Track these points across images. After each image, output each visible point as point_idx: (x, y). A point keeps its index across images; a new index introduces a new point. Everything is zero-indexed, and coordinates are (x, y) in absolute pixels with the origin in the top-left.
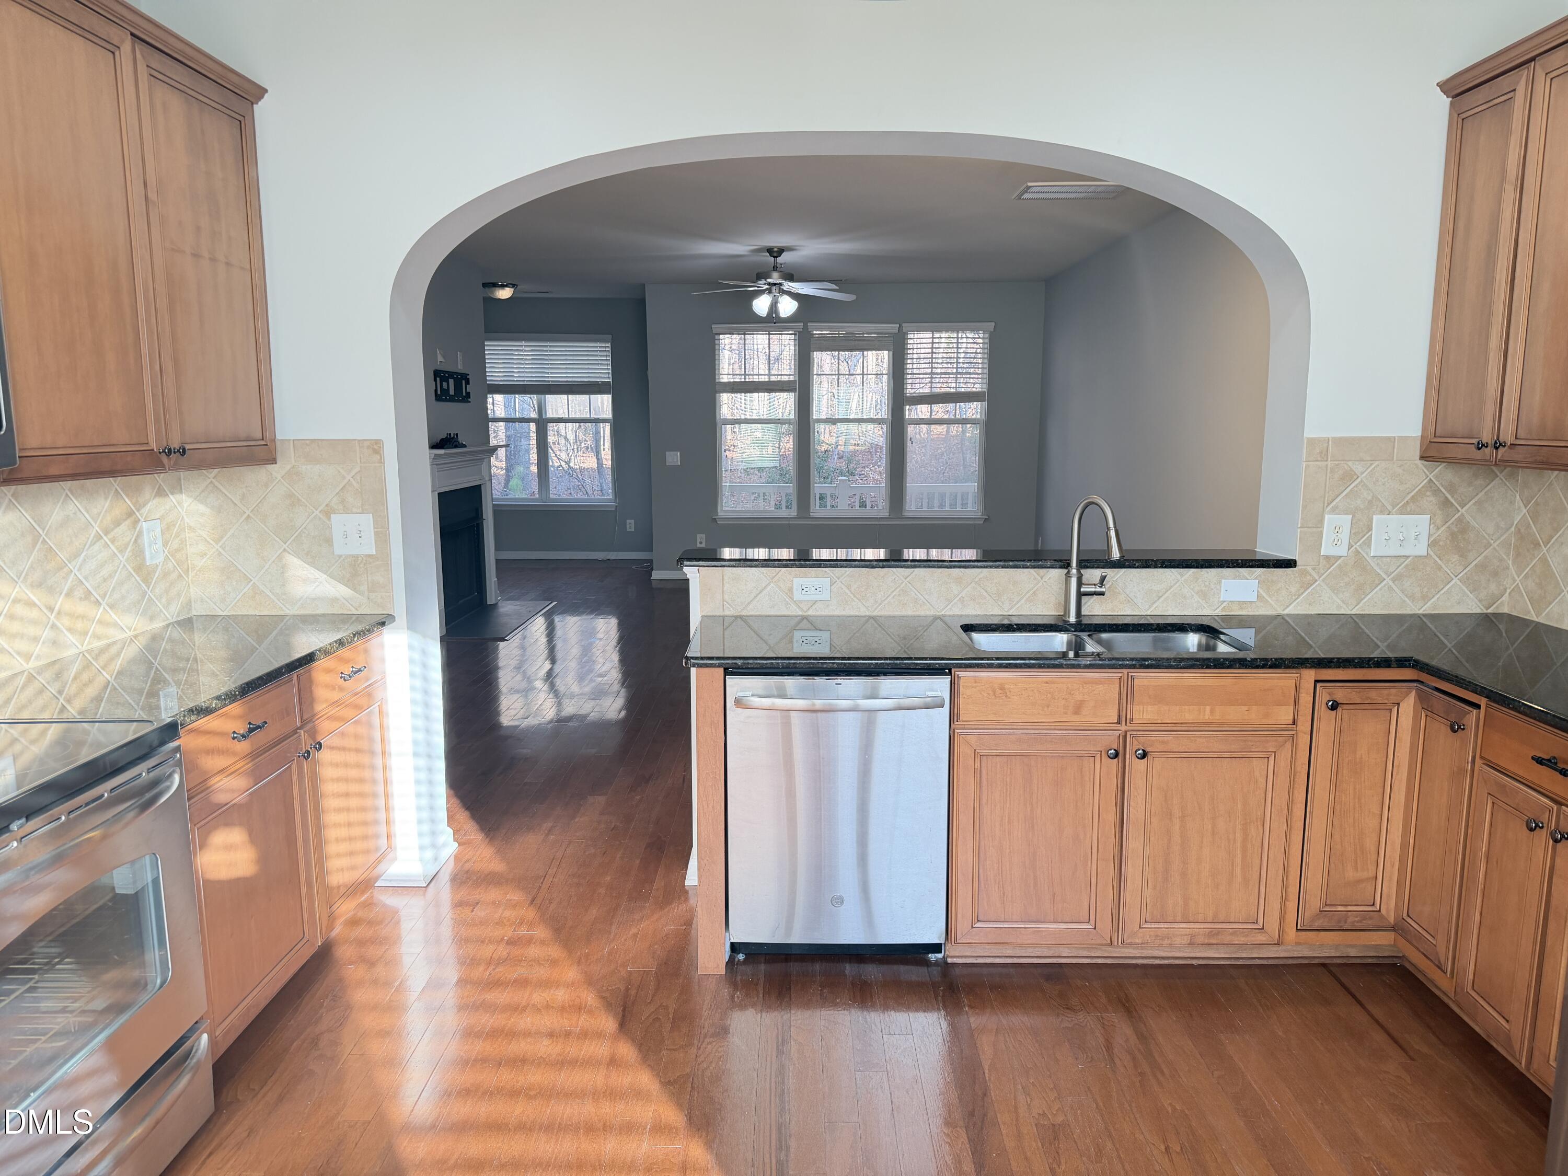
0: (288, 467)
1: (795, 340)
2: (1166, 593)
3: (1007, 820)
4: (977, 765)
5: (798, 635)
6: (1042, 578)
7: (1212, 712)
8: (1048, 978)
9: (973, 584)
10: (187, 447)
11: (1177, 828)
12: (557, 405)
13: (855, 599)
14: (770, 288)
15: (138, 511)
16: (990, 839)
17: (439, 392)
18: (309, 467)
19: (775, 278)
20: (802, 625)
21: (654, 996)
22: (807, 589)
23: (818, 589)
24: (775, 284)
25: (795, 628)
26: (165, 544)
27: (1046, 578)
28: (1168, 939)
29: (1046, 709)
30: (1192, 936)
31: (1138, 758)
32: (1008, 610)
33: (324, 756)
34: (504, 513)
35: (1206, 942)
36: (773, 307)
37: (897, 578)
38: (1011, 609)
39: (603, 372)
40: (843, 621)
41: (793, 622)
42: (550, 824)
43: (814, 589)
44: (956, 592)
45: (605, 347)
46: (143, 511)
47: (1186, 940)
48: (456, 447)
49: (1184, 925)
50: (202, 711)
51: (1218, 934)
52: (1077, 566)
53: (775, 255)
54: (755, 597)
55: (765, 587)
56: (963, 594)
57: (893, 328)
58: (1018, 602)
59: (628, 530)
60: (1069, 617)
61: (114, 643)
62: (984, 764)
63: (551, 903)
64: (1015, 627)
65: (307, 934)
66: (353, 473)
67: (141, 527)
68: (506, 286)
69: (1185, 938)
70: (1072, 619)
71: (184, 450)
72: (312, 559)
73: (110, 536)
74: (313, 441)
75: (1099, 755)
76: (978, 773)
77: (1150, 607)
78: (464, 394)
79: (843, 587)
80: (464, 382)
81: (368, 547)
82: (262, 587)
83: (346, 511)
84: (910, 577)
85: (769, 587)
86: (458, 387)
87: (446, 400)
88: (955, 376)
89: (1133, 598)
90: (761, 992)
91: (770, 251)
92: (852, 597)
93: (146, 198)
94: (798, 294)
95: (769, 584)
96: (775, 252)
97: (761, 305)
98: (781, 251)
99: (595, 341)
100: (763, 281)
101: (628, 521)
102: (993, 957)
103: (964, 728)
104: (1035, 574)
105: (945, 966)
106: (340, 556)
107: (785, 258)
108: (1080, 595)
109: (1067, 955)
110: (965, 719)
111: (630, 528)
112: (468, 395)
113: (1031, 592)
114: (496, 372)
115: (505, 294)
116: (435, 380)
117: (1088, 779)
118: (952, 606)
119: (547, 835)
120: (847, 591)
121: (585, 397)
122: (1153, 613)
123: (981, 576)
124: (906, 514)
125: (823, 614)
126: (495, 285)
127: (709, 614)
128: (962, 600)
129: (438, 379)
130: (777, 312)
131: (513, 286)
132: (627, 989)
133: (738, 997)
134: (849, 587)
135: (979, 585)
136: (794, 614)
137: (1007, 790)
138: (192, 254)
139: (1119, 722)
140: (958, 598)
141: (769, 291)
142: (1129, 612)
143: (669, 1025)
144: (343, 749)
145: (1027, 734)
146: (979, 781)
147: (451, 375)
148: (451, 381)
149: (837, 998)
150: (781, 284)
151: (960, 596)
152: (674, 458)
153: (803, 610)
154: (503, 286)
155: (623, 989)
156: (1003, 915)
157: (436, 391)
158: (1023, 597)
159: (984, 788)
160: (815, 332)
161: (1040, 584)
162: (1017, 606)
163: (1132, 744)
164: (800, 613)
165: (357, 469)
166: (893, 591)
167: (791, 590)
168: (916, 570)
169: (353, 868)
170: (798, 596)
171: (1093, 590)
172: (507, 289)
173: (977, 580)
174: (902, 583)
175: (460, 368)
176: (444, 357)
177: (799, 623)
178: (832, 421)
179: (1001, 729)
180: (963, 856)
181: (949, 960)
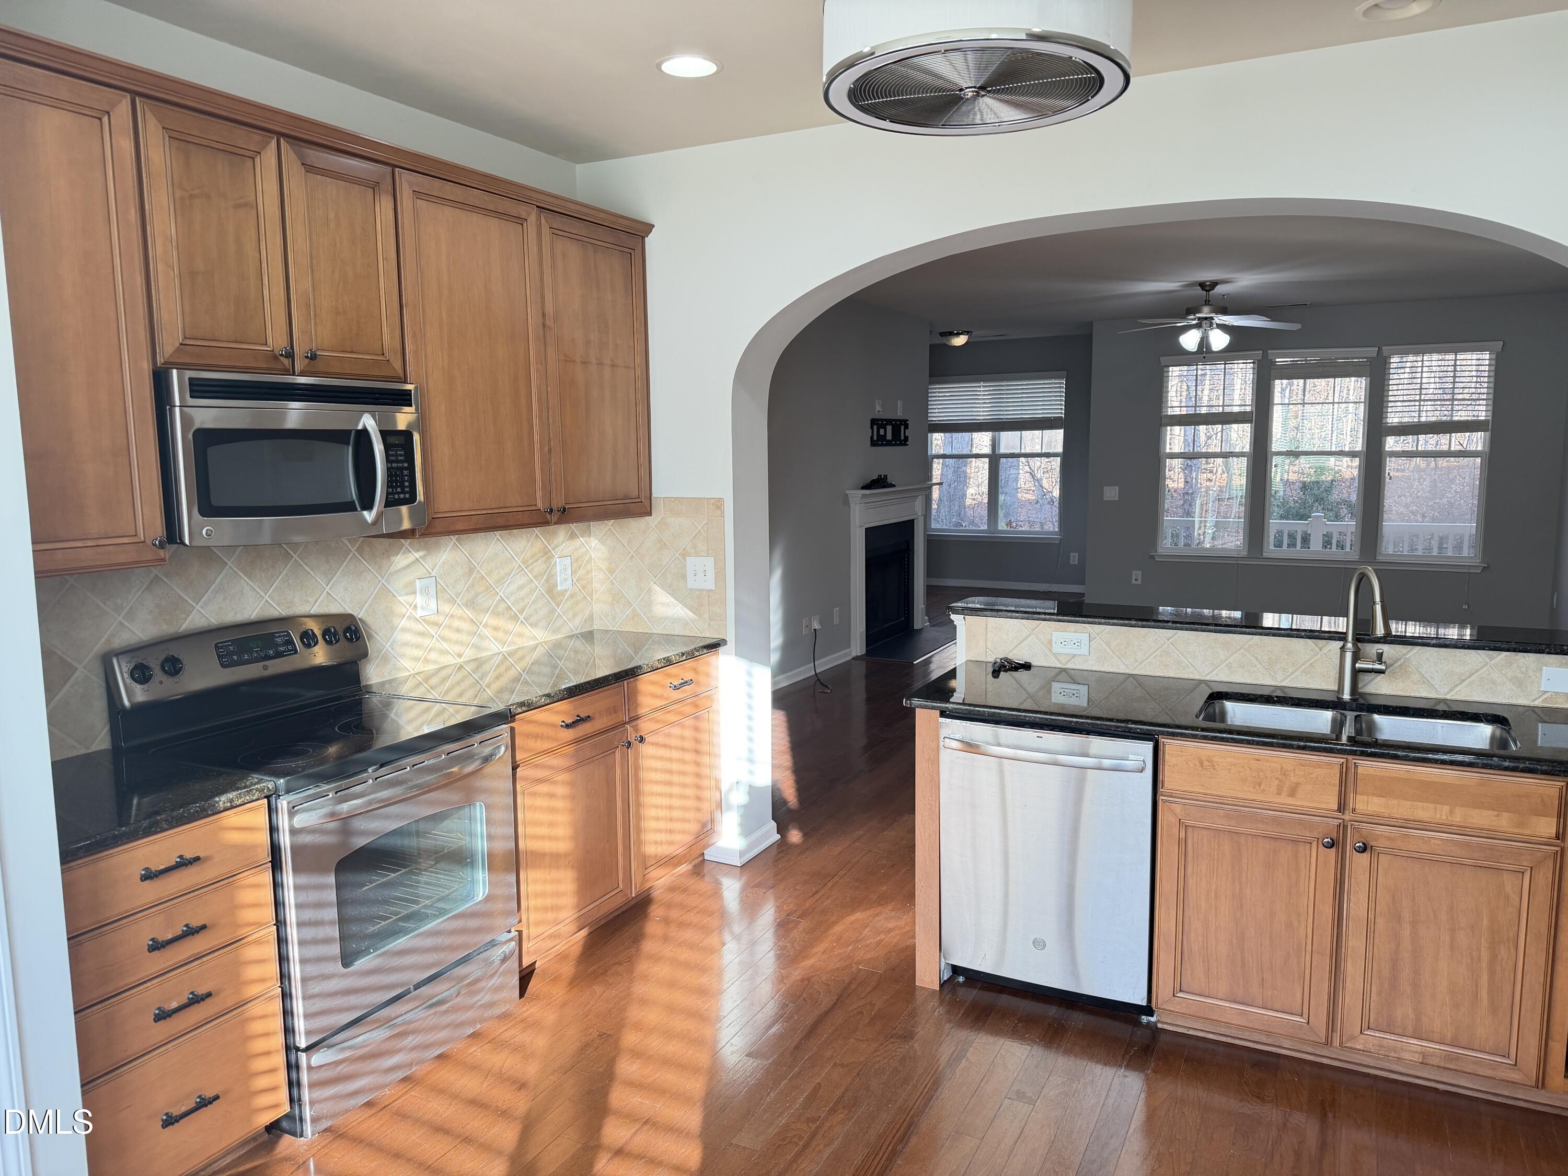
0: (659, 519)
1: (1254, 368)
2: (1470, 676)
3: (1213, 896)
4: (1183, 835)
5: (1056, 686)
6: (1321, 649)
7: (1451, 812)
8: (1256, 1065)
9: (1242, 651)
10: (567, 507)
11: (1406, 932)
12: (1009, 441)
13: (1114, 656)
14: (1201, 323)
15: (553, 550)
16: (1195, 911)
17: (875, 438)
18: (673, 519)
19: (1205, 312)
20: (1060, 677)
21: (869, 993)
22: (1065, 643)
23: (1077, 644)
24: (1206, 318)
25: (1054, 679)
26: (574, 572)
27: (1325, 650)
28: (1395, 1052)
29: (1257, 787)
30: (1424, 1055)
31: (1359, 852)
32: (1282, 681)
33: (645, 749)
34: (936, 543)
35: (1442, 1065)
36: (1204, 343)
37: (1159, 639)
38: (1285, 679)
39: (1057, 409)
40: (1103, 678)
41: (1053, 673)
42: (861, 833)
43: (1072, 643)
44: (1223, 658)
45: (1060, 383)
46: (557, 550)
47: (1417, 1058)
48: (884, 487)
49: (1415, 1042)
50: (529, 706)
51: (1457, 1059)
52: (1353, 640)
53: (1208, 289)
54: (1016, 646)
55: (1027, 638)
56: (1231, 660)
57: (1372, 351)
58: (1292, 673)
59: (1071, 563)
60: (1343, 694)
61: (523, 648)
62: (1189, 835)
63: (827, 899)
64: (1275, 699)
65: (621, 886)
66: (702, 525)
67: (555, 562)
68: (961, 334)
69: (1416, 1055)
70: (1347, 696)
71: (564, 509)
72: (673, 592)
73: (529, 568)
74: (676, 498)
75: (1315, 843)
76: (1183, 843)
77: (1451, 690)
78: (902, 438)
79: (1102, 643)
80: (902, 427)
81: (709, 583)
82: (639, 611)
83: (697, 554)
84: (1173, 639)
85: (1030, 639)
86: (896, 432)
87: (882, 445)
88: (1451, 403)
89: (1429, 679)
90: (962, 1012)
91: (1202, 285)
92: (1112, 653)
93: (544, 325)
94: (1233, 327)
95: (1029, 635)
96: (1208, 287)
97: (1190, 340)
98: (1214, 284)
99: (1051, 378)
100: (1192, 317)
101: (1072, 554)
102: (1206, 1031)
103: (1171, 796)
104: (1313, 644)
105: (1154, 1031)
106: (691, 590)
107: (1219, 289)
108: (1356, 673)
109: (1286, 1048)
110: (1170, 787)
111: (1074, 561)
112: (906, 438)
113: (1308, 664)
114: (937, 414)
115: (960, 341)
116: (872, 428)
117: (1303, 866)
118: (1219, 671)
119: (854, 842)
120: (1106, 647)
121: (1037, 433)
122: (1454, 698)
123: (1251, 642)
124: (1380, 558)
125: (1081, 668)
126: (951, 334)
127: (974, 659)
128: (1229, 666)
129: (875, 427)
130: (1208, 346)
131: (967, 333)
132: (850, 983)
133: (939, 1012)
134: (1108, 644)
135: (1249, 651)
136: (1053, 665)
137: (1214, 865)
138: (582, 362)
139: (1339, 810)
140: (1224, 664)
141: (1198, 326)
142: (1424, 694)
143: (867, 1020)
144: (665, 746)
145: (1235, 811)
146: (1183, 851)
147: (889, 422)
148: (889, 428)
149: (1027, 1034)
150: (1212, 318)
151: (1227, 662)
152: (1111, 493)
153: (1061, 663)
154: (958, 334)
155: (847, 981)
156: (1207, 990)
157: (872, 437)
158: (1298, 669)
159: (1190, 859)
160: (1277, 360)
161: (1319, 656)
162: (1291, 678)
163: (1352, 836)
164: (1059, 666)
165: (705, 521)
166: (1154, 652)
167: (1050, 642)
168: (1180, 632)
169: (671, 843)
170: (1057, 648)
171: (1371, 666)
172: (962, 336)
173: (1246, 646)
174: (1164, 644)
175: (900, 414)
176: (882, 407)
177: (1058, 674)
178: (1295, 454)
179: (1209, 802)
180: (1165, 923)
181: (1159, 1025)
